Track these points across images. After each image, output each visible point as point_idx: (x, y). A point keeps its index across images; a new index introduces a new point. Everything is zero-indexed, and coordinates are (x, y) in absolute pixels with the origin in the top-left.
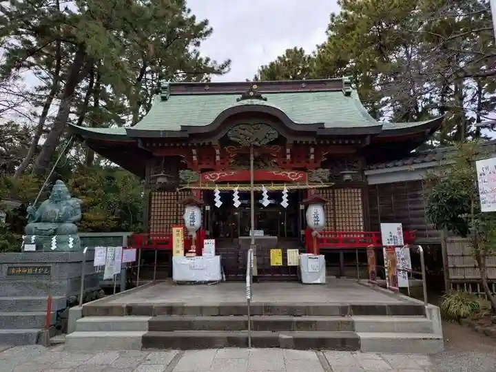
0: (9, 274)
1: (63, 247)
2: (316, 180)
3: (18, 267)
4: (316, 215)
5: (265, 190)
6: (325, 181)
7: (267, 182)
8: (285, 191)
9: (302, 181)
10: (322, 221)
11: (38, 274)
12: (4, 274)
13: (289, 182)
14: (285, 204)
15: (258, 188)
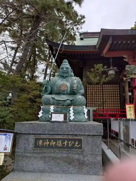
0: (36, 146)
1: (80, 117)
3: (46, 139)
11: (67, 147)
12: (31, 146)
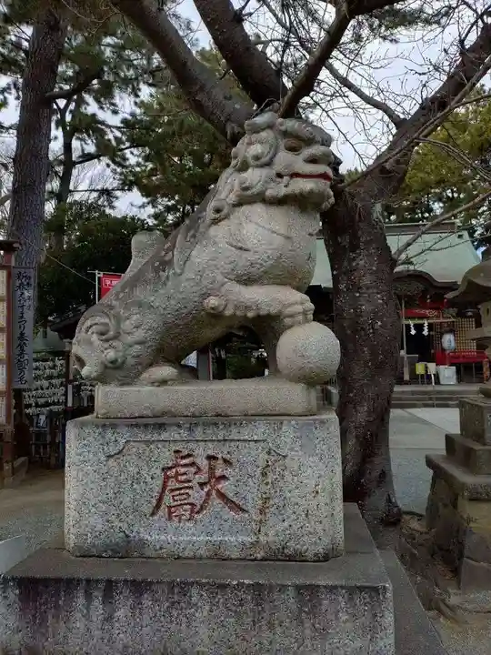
2: (448, 317)
4: (448, 341)
5: (411, 323)
6: (454, 317)
7: (413, 318)
8: (426, 324)
9: (438, 317)
10: (453, 344)
13: (428, 318)
14: (426, 332)
15: (407, 322)
